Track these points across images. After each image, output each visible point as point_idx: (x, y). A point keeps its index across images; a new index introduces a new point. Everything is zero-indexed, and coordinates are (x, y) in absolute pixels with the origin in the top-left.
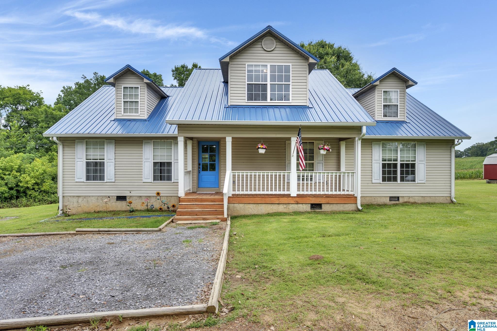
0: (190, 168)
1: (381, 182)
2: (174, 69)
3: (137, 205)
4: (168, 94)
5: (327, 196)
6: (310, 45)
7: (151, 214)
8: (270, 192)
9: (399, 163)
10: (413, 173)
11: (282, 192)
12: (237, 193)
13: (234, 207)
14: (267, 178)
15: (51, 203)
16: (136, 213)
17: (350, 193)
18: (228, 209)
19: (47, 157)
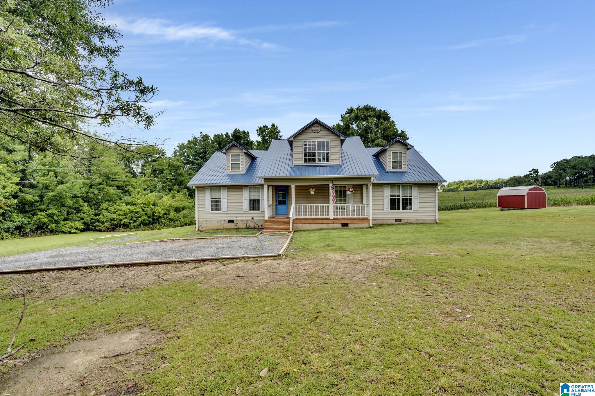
0: (271, 203)
1: (389, 210)
2: (258, 129)
3: (241, 225)
4: (256, 156)
5: (352, 219)
6: (357, 109)
7: (249, 230)
8: (317, 217)
9: (401, 198)
10: (410, 204)
11: (324, 217)
12: (298, 217)
13: (296, 225)
14: (316, 208)
15: (176, 227)
16: (241, 230)
17: (365, 217)
18: (293, 226)
19: (170, 195)
